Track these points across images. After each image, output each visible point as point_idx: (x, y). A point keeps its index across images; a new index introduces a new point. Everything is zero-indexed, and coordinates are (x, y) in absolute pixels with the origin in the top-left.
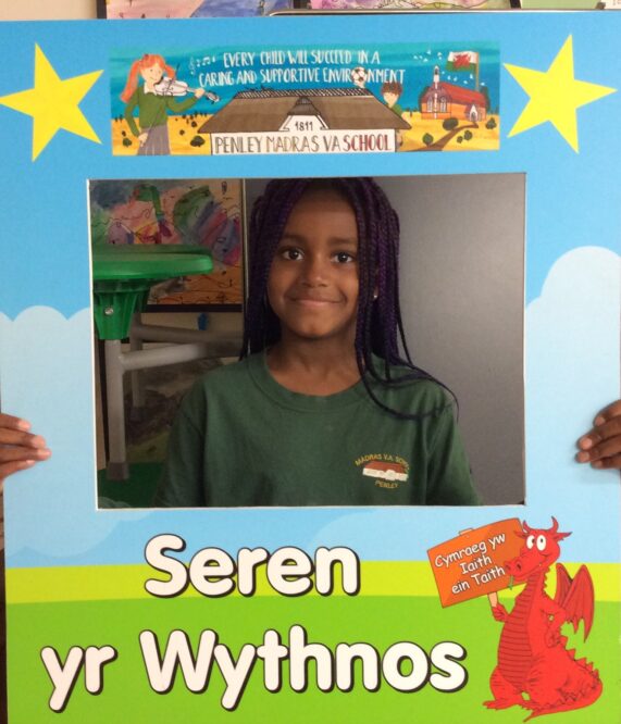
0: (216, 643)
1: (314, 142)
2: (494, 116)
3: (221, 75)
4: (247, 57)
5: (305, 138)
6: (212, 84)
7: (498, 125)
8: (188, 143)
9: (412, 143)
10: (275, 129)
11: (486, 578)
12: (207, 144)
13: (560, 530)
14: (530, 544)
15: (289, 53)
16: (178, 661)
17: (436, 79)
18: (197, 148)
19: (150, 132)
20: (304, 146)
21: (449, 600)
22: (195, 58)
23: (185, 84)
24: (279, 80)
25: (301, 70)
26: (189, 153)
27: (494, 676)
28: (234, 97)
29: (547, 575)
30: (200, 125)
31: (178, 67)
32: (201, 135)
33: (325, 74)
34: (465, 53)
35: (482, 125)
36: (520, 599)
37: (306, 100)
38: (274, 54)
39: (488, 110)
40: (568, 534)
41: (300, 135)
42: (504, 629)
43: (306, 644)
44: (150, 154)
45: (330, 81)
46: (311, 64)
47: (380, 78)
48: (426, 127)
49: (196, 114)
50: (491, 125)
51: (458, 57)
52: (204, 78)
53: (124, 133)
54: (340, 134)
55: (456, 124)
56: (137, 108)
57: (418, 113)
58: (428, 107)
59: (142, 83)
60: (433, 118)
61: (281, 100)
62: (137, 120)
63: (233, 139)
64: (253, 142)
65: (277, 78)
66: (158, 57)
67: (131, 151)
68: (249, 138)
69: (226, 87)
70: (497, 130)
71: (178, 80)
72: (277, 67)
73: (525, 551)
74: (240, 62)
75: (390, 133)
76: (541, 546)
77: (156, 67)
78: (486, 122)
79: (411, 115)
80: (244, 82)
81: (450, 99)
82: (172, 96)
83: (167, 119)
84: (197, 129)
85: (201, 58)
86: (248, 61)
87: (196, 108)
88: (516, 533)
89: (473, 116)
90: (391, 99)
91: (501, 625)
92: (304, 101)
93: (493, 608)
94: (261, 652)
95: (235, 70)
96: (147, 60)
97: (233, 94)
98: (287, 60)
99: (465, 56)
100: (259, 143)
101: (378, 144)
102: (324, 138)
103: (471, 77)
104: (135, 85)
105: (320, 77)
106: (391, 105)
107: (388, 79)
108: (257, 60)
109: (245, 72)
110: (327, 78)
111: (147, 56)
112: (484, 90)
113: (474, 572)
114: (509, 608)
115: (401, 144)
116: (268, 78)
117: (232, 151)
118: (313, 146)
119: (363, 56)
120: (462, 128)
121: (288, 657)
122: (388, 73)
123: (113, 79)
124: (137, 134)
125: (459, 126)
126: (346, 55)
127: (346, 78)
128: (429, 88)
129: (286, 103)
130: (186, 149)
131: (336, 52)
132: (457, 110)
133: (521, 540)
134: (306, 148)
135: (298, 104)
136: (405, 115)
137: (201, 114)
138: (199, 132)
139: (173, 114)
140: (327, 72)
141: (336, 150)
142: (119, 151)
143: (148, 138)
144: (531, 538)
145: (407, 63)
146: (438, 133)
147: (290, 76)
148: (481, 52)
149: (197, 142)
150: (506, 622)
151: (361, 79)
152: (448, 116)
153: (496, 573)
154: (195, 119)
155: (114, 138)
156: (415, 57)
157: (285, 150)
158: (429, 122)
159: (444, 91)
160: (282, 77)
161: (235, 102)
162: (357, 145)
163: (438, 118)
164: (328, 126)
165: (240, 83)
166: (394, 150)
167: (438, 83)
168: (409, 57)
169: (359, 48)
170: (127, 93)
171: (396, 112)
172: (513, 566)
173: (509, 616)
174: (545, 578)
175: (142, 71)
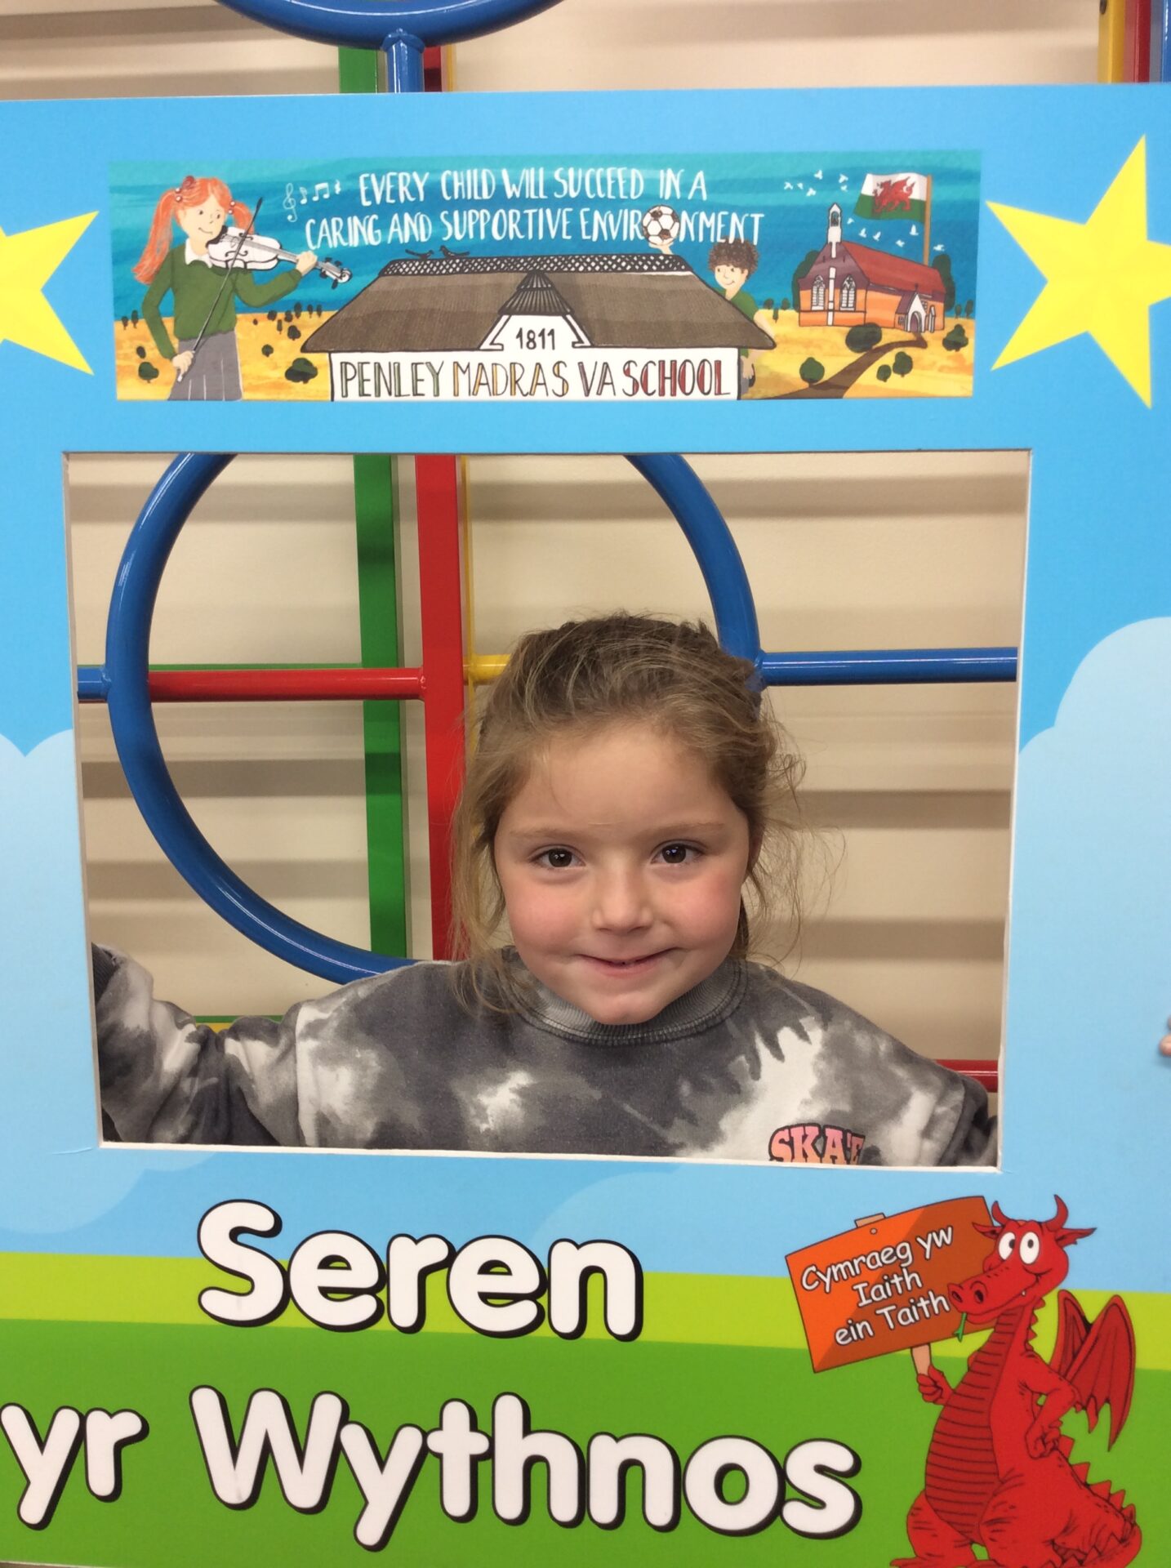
0: (344, 1422)
1: (558, 376)
2: (961, 321)
3: (354, 222)
4: (410, 182)
5: (539, 366)
6: (333, 244)
7: (972, 341)
8: (281, 373)
9: (777, 379)
10: (473, 344)
11: (908, 1316)
12: (323, 376)
13: (1071, 1223)
14: (1005, 1251)
15: (505, 175)
16: (267, 1449)
17: (835, 234)
18: (299, 385)
19: (198, 348)
20: (535, 383)
21: (828, 1358)
22: (296, 188)
23: (275, 244)
24: (483, 236)
25: (530, 212)
26: (283, 396)
27: (915, 1512)
28: (382, 274)
29: (1038, 1313)
30: (306, 334)
31: (258, 206)
32: (310, 357)
33: (583, 223)
34: (900, 177)
35: (934, 340)
36: (977, 1360)
37: (542, 280)
38: (472, 175)
39: (951, 306)
40: (1086, 1233)
41: (528, 358)
42: (941, 1418)
43: (527, 1430)
44: (197, 397)
45: (595, 237)
46: (552, 199)
47: (707, 231)
48: (808, 344)
49: (298, 308)
50: (955, 342)
51: (885, 185)
52: (315, 229)
53: (141, 351)
54: (616, 357)
55: (879, 339)
56: (170, 293)
57: (790, 314)
58: (813, 298)
59: (179, 240)
60: (824, 324)
61: (485, 279)
62: (169, 324)
63: (378, 367)
66: (215, 182)
67: (157, 391)
68: (414, 365)
69: (364, 250)
70: (967, 352)
71: (258, 234)
72: (478, 204)
73: (994, 1263)
74: (395, 193)
75: (728, 356)
76: (1029, 1255)
77: (212, 205)
78: (944, 334)
79: (776, 317)
80: (405, 238)
81: (866, 282)
82: (245, 270)
83: (235, 320)
84: (300, 342)
85: (309, 185)
86: (413, 190)
87: (298, 295)
89: (915, 319)
90: (730, 279)
92: (537, 283)
93: (919, 1376)
94: (435, 1442)
95: (384, 213)
96: (191, 188)
97: (382, 266)
98: (501, 189)
99: (903, 183)
100: (436, 375)
101: (700, 379)
102: (581, 366)
103: (913, 231)
104: (165, 247)
105: (574, 229)
106: (730, 295)
107: (725, 235)
108: (432, 190)
109: (407, 216)
110: (589, 231)
111: (191, 179)
112: (942, 261)
113: (884, 1304)
114: (954, 1378)
115: (752, 381)
116: (458, 229)
117: (378, 393)
118: (555, 384)
120: (889, 347)
121: (490, 1454)
122: (727, 221)
123: (116, 233)
124: (170, 354)
125: (882, 343)
126: (635, 179)
127: (632, 231)
129: (498, 287)
130: (276, 386)
131: (609, 172)
132: (880, 306)
133: (988, 1242)
134: (540, 391)
135: (522, 289)
136: (763, 317)
137: (310, 309)
138: (304, 349)
139: (249, 308)
140: (589, 217)
141: (607, 394)
142: (132, 389)
143: (193, 361)
144: (1008, 1237)
145: (771, 200)
146: (836, 358)
147: (506, 226)
148: (937, 175)
149: (300, 372)
150: (946, 1405)
151: (664, 233)
152: (857, 318)
153: (930, 1306)
154: (295, 322)
155: (119, 363)
156: (788, 185)
157: (494, 392)
158: (815, 333)
159: (850, 262)
160: (488, 229)
161: (384, 282)
162: (653, 383)
163: (833, 325)
164: (589, 339)
165: (396, 240)
166: (734, 395)
167: (837, 243)
168: (773, 184)
169: (661, 163)
170: (149, 263)
171: (741, 308)
172: (968, 1295)
173: (954, 1391)
174: (1033, 1319)
175: (181, 214)
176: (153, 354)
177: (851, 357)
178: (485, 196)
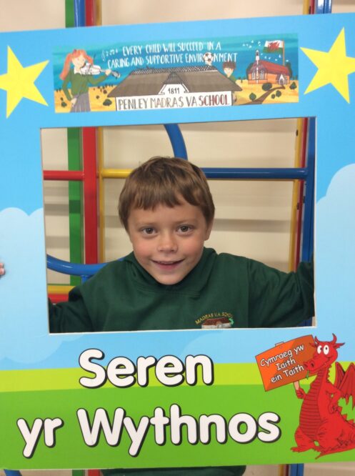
0: (125, 416)
1: (180, 101)
2: (295, 81)
3: (122, 60)
4: (137, 48)
5: (175, 99)
6: (116, 66)
7: (298, 87)
8: (101, 104)
9: (242, 99)
10: (156, 93)
11: (292, 373)
12: (113, 104)
13: (338, 342)
14: (319, 351)
15: (164, 45)
16: (101, 427)
17: (257, 58)
18: (107, 107)
19: (77, 98)
20: (174, 103)
21: (269, 387)
22: (105, 51)
23: (99, 67)
24: (158, 63)
25: (171, 56)
26: (102, 110)
27: (297, 433)
28: (130, 74)
30: (109, 92)
31: (94, 57)
32: (109, 98)
33: (186, 58)
34: (276, 41)
35: (287, 87)
36: (313, 385)
37: (175, 74)
38: (154, 46)
39: (291, 77)
40: (342, 344)
41: (171, 96)
42: (304, 403)
43: (180, 415)
44: (78, 111)
45: (190, 62)
46: (177, 51)
47: (221, 59)
48: (252, 89)
49: (106, 85)
50: (293, 87)
51: (271, 44)
52: (111, 63)
53: (62, 99)
54: (197, 95)
55: (271, 87)
56: (70, 83)
57: (246, 81)
58: (252, 76)
59: (72, 68)
60: (256, 83)
61: (159, 75)
62: (70, 91)
63: (129, 101)
64: (142, 101)
65: (156, 61)
66: (82, 51)
67: (67, 110)
68: (139, 100)
69: (125, 68)
70: (297, 90)
71: (95, 64)
72: (157, 54)
73: (316, 355)
74: (133, 52)
75: (229, 93)
76: (326, 352)
77: (81, 57)
78: (290, 85)
79: (242, 82)
80: (136, 64)
81: (267, 71)
82: (91, 75)
83: (88, 89)
84: (107, 95)
85: (109, 51)
86: (138, 51)
88: (310, 344)
89: (281, 81)
90: (228, 72)
91: (301, 401)
92: (173, 75)
93: (296, 391)
94: (153, 421)
95: (130, 57)
96: (76, 53)
97: (130, 72)
98: (163, 49)
99: (276, 43)
100: (145, 102)
101: (221, 101)
102: (187, 98)
103: (280, 57)
104: (68, 69)
105: (184, 60)
106: (229, 76)
107: (227, 59)
108: (144, 51)
109: (136, 58)
110: (188, 60)
111: (75, 51)
112: (288, 65)
113: (285, 369)
114: (306, 391)
115: (236, 100)
116: (151, 61)
117: (129, 108)
118: (179, 103)
119: (210, 45)
120: (274, 89)
121: (169, 424)
122: (227, 56)
123: (55, 66)
124: (70, 99)
125: (273, 87)
126: (200, 45)
127: (200, 59)
128: (252, 64)
129: (162, 77)
130: (101, 107)
131: (193, 43)
132: (271, 78)
134: (175, 105)
135: (169, 77)
136: (238, 82)
137: (110, 85)
138: (108, 96)
139: (92, 85)
140: (188, 56)
141: (195, 106)
142: (59, 110)
143: (77, 102)
144: (320, 347)
145: (239, 49)
146: (259, 93)
147: (165, 60)
148: (286, 41)
149: (107, 103)
150: (305, 399)
151: (209, 60)
152: (265, 81)
153: (298, 369)
154: (106, 89)
155: (56, 102)
156: (244, 45)
157: (162, 106)
158: (253, 86)
159: (262, 66)
160: (159, 61)
161: (130, 77)
162: (208, 102)
163: (259, 83)
164: (189, 90)
165: (133, 65)
166: (231, 104)
167: (259, 61)
168: (240, 45)
169: (208, 40)
170: (64, 74)
171: (232, 80)
172: (309, 365)
173: (307, 395)
174: (328, 371)
175: (73, 60)
176: (65, 100)
177: (264, 92)
178: (158, 51)
